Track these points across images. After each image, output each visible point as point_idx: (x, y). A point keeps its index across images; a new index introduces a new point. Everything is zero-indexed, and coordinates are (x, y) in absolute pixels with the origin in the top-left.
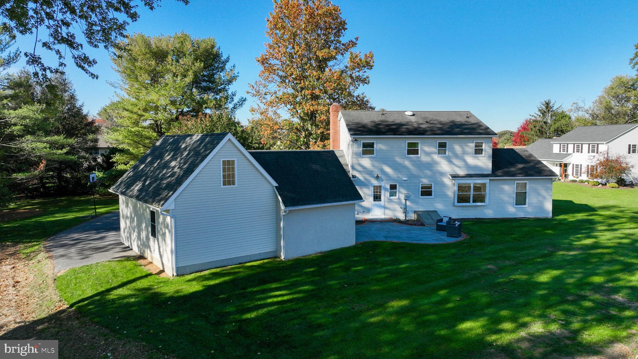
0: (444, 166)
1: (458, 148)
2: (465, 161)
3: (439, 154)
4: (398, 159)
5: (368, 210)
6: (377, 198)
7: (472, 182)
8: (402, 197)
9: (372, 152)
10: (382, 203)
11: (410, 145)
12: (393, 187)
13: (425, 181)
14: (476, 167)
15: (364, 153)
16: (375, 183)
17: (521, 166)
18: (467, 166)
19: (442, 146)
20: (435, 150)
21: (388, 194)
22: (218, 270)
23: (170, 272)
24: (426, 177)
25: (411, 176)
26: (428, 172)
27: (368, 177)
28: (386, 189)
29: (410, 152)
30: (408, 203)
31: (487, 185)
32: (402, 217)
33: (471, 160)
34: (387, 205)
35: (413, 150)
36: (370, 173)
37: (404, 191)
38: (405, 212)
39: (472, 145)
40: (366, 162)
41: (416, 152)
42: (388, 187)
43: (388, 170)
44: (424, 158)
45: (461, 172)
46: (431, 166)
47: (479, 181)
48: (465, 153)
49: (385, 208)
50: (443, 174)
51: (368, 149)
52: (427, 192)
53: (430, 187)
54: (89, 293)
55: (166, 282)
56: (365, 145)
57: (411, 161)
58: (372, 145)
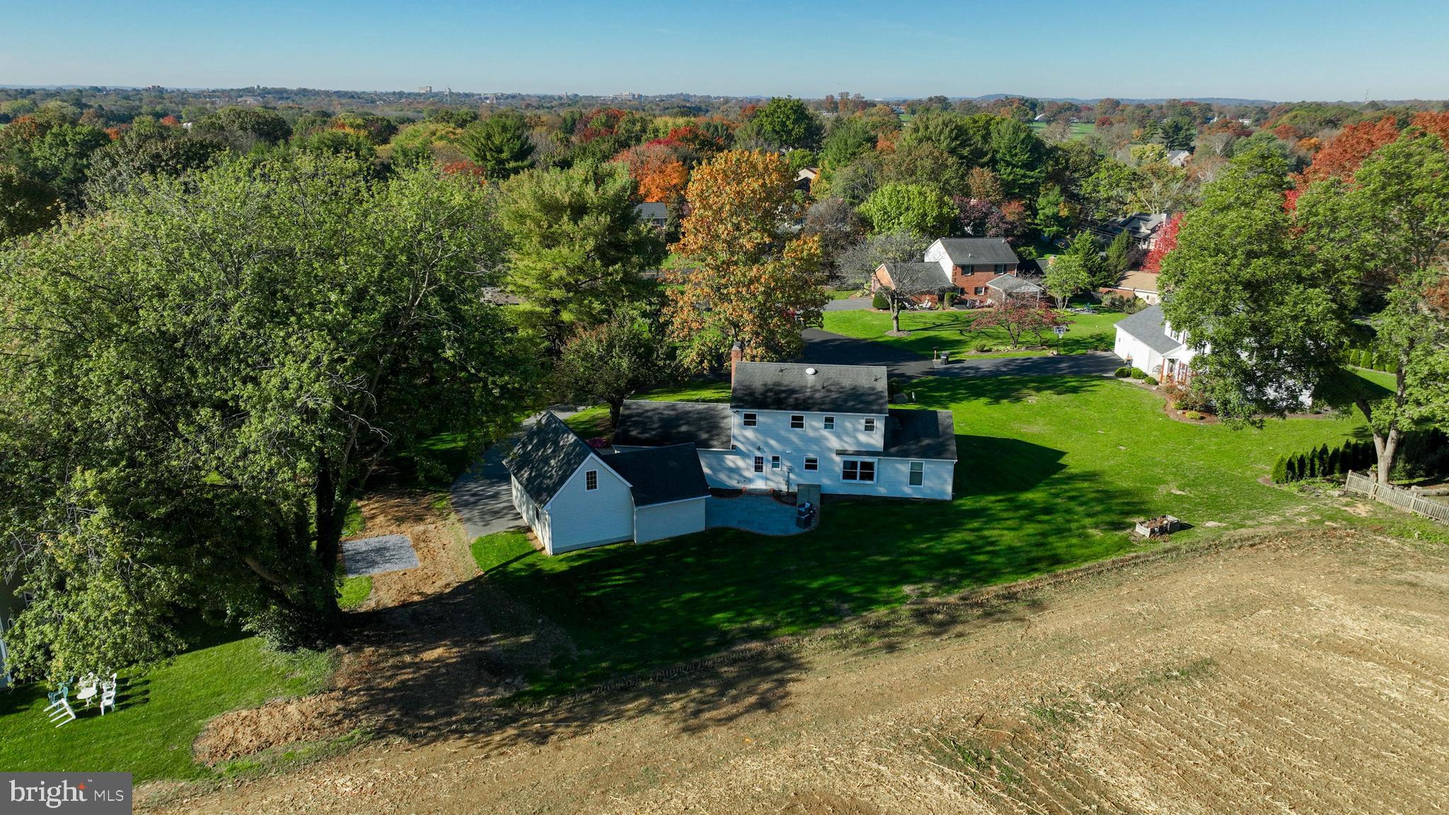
0: (834, 443)
1: (848, 425)
2: (856, 438)
3: (826, 427)
4: (783, 433)
5: (750, 481)
6: (758, 468)
7: (859, 459)
8: (785, 469)
9: (754, 423)
10: (764, 473)
11: (794, 418)
12: (776, 459)
13: (811, 456)
14: (868, 445)
15: (746, 423)
16: (758, 454)
17: (926, 442)
18: (859, 443)
19: (829, 421)
20: (822, 425)
21: (770, 465)
22: (583, 552)
23: (548, 551)
24: (813, 452)
25: (797, 449)
26: (815, 448)
27: (751, 448)
28: (768, 461)
29: (793, 425)
30: (792, 476)
31: (876, 465)
32: (784, 488)
33: (863, 438)
34: (769, 476)
35: (797, 423)
36: (753, 444)
37: (788, 464)
38: (788, 483)
39: (863, 421)
40: (750, 433)
41: (801, 426)
42: (771, 459)
43: (773, 442)
44: (811, 433)
45: (851, 448)
46: (818, 441)
47: (868, 459)
48: (856, 430)
49: (767, 479)
50: (830, 450)
51: (750, 421)
52: (811, 465)
53: (815, 461)
54: (495, 564)
55: (545, 559)
56: (746, 416)
57: (796, 434)
58: (754, 416)
